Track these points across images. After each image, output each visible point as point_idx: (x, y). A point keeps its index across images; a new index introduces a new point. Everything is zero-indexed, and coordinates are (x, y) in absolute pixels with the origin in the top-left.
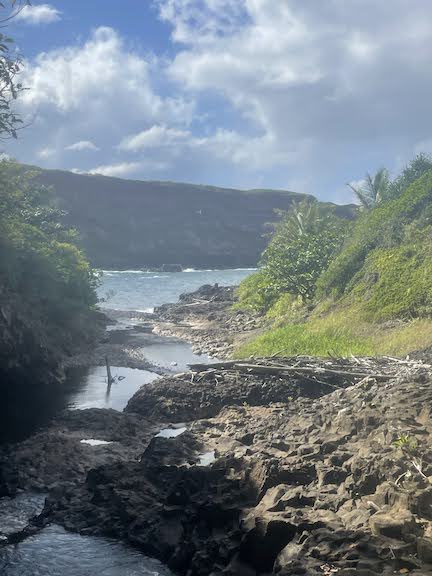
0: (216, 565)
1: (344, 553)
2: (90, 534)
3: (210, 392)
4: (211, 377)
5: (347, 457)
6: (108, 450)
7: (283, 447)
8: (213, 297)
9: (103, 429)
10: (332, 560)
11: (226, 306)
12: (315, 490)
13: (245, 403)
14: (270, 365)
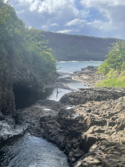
0: (72, 149)
1: (109, 150)
2: (38, 136)
3: (85, 97)
4: (85, 92)
5: (117, 118)
6: (50, 112)
7: (98, 114)
8: (91, 70)
9: (50, 106)
10: (105, 151)
11: (95, 72)
12: (105, 128)
13: (94, 100)
14: (104, 89)
